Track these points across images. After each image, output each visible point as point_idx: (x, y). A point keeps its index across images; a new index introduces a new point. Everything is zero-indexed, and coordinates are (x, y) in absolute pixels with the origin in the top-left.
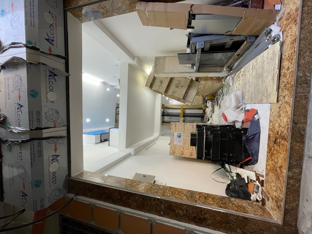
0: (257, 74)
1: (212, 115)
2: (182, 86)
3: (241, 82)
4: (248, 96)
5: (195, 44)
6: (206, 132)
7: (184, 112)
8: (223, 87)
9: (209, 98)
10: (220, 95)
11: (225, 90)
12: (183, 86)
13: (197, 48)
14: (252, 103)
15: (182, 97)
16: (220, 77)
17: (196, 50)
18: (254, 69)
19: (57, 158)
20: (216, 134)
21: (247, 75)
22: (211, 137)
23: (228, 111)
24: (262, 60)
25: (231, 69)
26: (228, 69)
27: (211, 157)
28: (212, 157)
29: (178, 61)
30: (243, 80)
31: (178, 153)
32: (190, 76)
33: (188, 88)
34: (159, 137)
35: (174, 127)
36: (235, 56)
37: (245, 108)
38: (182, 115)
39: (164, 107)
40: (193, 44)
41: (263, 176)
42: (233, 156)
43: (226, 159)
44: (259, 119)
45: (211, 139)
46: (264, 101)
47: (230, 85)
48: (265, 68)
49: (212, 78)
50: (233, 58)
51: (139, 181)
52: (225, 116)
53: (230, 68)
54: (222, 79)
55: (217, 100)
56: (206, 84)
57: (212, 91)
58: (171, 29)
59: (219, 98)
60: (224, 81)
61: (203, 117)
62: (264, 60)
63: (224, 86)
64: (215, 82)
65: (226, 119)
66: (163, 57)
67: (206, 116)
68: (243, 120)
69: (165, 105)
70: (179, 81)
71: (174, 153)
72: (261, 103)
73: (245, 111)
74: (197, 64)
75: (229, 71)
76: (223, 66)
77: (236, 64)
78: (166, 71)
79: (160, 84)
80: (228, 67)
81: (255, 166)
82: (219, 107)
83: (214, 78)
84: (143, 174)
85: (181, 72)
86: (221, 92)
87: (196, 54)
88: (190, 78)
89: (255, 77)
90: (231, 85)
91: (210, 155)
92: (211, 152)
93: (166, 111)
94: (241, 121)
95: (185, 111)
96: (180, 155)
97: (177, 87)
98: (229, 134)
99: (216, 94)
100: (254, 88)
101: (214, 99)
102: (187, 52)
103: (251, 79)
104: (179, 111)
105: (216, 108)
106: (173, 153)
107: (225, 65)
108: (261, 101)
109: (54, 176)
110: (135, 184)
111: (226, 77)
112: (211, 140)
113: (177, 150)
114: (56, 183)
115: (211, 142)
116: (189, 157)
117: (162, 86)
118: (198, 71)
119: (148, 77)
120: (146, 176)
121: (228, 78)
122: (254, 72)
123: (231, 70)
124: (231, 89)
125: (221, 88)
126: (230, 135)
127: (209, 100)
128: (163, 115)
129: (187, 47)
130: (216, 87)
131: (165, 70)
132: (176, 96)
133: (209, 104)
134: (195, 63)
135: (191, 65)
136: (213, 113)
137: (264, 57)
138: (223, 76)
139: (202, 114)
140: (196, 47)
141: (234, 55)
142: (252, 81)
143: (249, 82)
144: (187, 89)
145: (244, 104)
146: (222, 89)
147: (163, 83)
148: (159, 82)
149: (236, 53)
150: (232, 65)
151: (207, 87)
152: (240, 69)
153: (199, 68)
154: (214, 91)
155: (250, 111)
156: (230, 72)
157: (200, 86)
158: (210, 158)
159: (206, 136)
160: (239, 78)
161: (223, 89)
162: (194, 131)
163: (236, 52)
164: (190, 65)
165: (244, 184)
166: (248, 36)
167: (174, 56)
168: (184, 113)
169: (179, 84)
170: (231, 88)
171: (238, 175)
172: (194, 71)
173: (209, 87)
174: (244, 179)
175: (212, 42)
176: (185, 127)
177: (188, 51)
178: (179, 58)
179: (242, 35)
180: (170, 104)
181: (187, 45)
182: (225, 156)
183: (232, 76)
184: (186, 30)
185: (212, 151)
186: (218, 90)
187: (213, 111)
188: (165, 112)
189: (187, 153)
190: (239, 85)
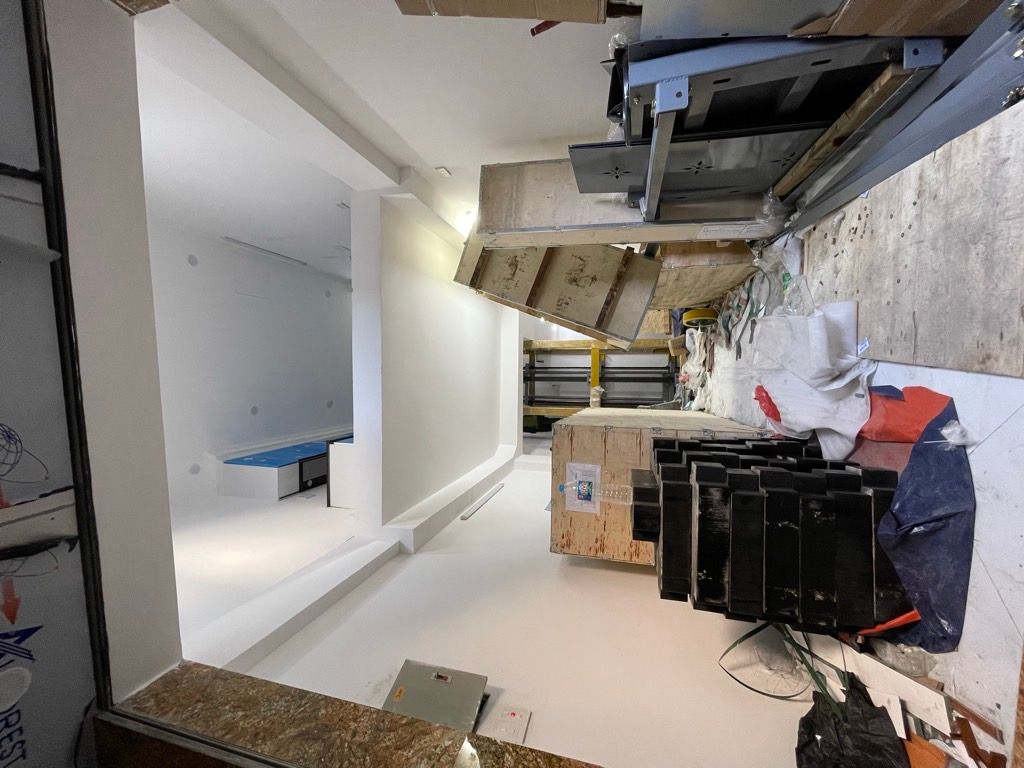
0: (948, 227)
1: (704, 377)
2: (594, 279)
3: (845, 262)
4: (893, 327)
5: (646, 92)
6: (703, 491)
7: (604, 362)
8: (752, 280)
9: (694, 320)
10: (738, 306)
11: (761, 291)
12: (598, 277)
13: (655, 112)
14: (920, 361)
15: (593, 321)
16: (743, 241)
17: (648, 125)
18: (929, 205)
19: (22, 645)
20: (746, 500)
21: (882, 230)
22: (727, 511)
23: (786, 381)
24: (986, 159)
25: (793, 208)
26: (780, 206)
27: (726, 600)
28: (733, 601)
29: (574, 180)
30: (858, 251)
31: (582, 543)
32: (624, 240)
33: (615, 285)
34: (517, 460)
35: (567, 442)
36: (821, 147)
37: (870, 378)
38: (595, 375)
39: (529, 349)
40: (637, 92)
41: (997, 734)
42: (827, 601)
43: (793, 613)
44: (964, 447)
45: (724, 521)
46: (1000, 365)
47: (789, 274)
48: (1009, 195)
49: (709, 247)
50: (812, 155)
51: (411, 723)
52: (769, 399)
53: (790, 203)
54: (751, 247)
55: (726, 328)
56: (686, 267)
57: (706, 294)
58: (533, 34)
59: (735, 319)
60: (761, 255)
61: (669, 382)
62: (1003, 155)
63: (758, 276)
64: (723, 258)
65: (773, 412)
66: (514, 165)
67: (680, 379)
68: (861, 432)
69: (538, 344)
70: (580, 258)
71: (569, 546)
72: (982, 372)
73: (872, 390)
74: (653, 190)
75: (782, 217)
76: (758, 195)
77: (822, 183)
78: (527, 220)
79: (510, 271)
80: (782, 198)
81: (937, 656)
82: (733, 352)
83: (719, 245)
84: (434, 669)
85: (585, 222)
86: (744, 296)
87: (649, 143)
88: (624, 247)
89: (940, 243)
90: (794, 270)
91: (724, 590)
92: (726, 580)
93: (542, 362)
94: (853, 432)
95: (608, 360)
96: (593, 553)
97: (575, 280)
98: (807, 502)
99: (720, 305)
100: (927, 294)
101: (714, 322)
102: (610, 139)
103: (912, 251)
104: (585, 361)
105: (723, 356)
106: (562, 543)
107: (767, 191)
108: (983, 362)
109: (12, 729)
110: (389, 740)
111: (771, 240)
112: (727, 525)
113: (577, 533)
114: (24, 756)
115: (723, 535)
116: (627, 559)
117: (516, 278)
118: (657, 218)
119: (463, 246)
120: (449, 680)
121: (779, 243)
122: (929, 217)
123: (795, 211)
124: (794, 291)
125: (742, 283)
126: (813, 505)
127: (692, 324)
128: (530, 375)
129: (608, 115)
130: (725, 277)
131: (520, 219)
132: (571, 317)
133: (695, 338)
134: (641, 184)
135: (626, 194)
136: (710, 370)
137: (1004, 140)
138: (754, 235)
139: (668, 368)
140: (648, 108)
141: (817, 144)
142: (917, 261)
143: (896, 265)
144: (611, 290)
145: (865, 362)
146: (747, 285)
147: (519, 267)
148: (507, 266)
149: (829, 131)
150: (797, 192)
151: (688, 280)
152: (841, 207)
153: (658, 207)
154: (715, 294)
155: (906, 397)
156: (787, 218)
157: (662, 278)
158: (725, 604)
159: (700, 507)
160: (834, 242)
161: (751, 286)
162: (645, 467)
163: (828, 126)
164: (623, 196)
165: (888, 741)
166: (910, 38)
167: (556, 161)
168: (603, 367)
169: (582, 270)
170: (791, 286)
171: (854, 685)
172: (641, 220)
173: (696, 282)
174: (882, 713)
175: (727, 80)
176: (610, 441)
177: (615, 132)
178: (579, 168)
179: (876, 34)
180: (555, 339)
181: (610, 108)
182: (791, 601)
183: (800, 235)
184: (601, 25)
185: (733, 577)
186: (732, 289)
187: (709, 364)
188: (537, 365)
189: (617, 543)
190: (837, 272)
